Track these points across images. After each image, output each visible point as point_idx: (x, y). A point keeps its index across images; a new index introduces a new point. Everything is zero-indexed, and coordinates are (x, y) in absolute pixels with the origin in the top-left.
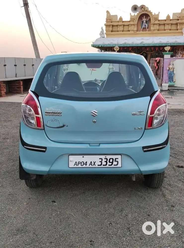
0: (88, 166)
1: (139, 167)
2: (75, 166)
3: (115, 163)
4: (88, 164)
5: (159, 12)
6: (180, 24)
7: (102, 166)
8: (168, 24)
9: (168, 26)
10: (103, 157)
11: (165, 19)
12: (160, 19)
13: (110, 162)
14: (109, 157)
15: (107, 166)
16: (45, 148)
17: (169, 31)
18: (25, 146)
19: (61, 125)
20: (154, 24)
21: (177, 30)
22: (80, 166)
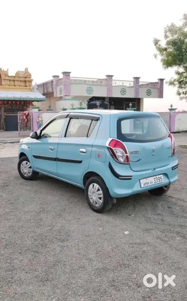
0: (150, 184)
1: (169, 180)
2: (144, 186)
3: (161, 180)
4: (150, 183)
5: (8, 69)
6: (28, 81)
7: (156, 183)
8: (18, 81)
9: (17, 82)
10: (155, 177)
11: (14, 75)
12: (10, 75)
13: (159, 180)
14: (157, 177)
15: (158, 182)
16: (131, 176)
17: (18, 87)
18: (120, 178)
19: (138, 160)
20: (5, 80)
21: (26, 86)
22: (146, 185)
